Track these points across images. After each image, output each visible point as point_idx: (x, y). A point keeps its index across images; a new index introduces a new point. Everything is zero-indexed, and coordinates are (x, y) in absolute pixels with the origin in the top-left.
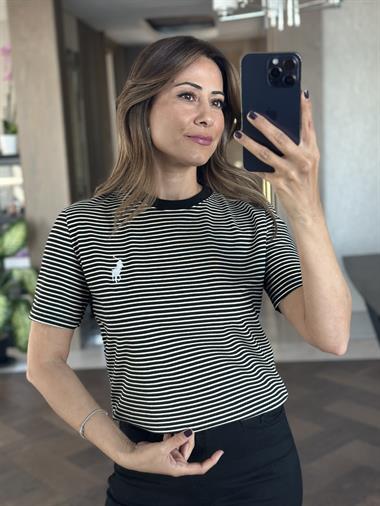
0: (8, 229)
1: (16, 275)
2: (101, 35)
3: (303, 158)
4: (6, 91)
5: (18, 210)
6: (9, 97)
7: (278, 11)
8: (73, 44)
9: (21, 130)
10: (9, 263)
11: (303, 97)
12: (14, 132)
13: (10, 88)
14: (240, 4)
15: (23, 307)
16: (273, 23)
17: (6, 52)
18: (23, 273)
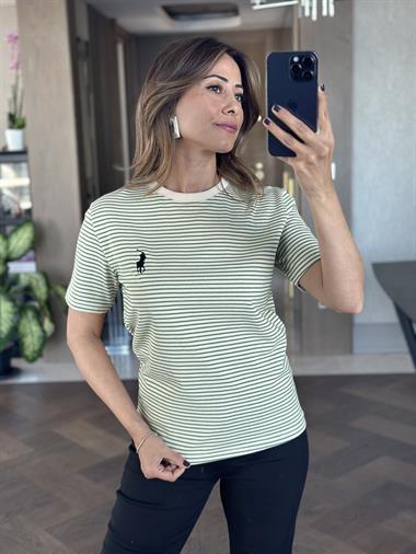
0: (15, 231)
1: (24, 281)
2: (113, 22)
3: (320, 144)
4: (13, 82)
6: (15, 89)
8: (84, 34)
9: (29, 123)
10: (14, 268)
11: (319, 89)
12: (22, 126)
13: (17, 78)
15: (30, 314)
17: (13, 39)
18: (31, 277)
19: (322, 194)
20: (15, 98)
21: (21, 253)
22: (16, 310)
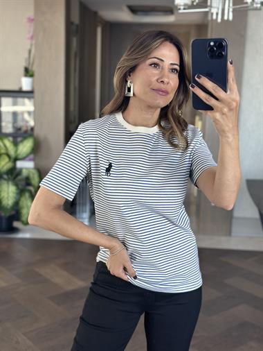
0: (22, 141)
1: (25, 173)
2: (95, 13)
4: (28, 47)
5: (29, 128)
6: (30, 52)
7: (218, 9)
8: (76, 19)
9: (36, 74)
10: (19, 164)
11: (229, 63)
12: (32, 76)
13: (31, 45)
14: (193, 2)
15: (27, 195)
16: (214, 17)
17: (31, 20)
18: (29, 172)
19: (230, 135)
20: (29, 57)
21: (24, 155)
22: (18, 191)
